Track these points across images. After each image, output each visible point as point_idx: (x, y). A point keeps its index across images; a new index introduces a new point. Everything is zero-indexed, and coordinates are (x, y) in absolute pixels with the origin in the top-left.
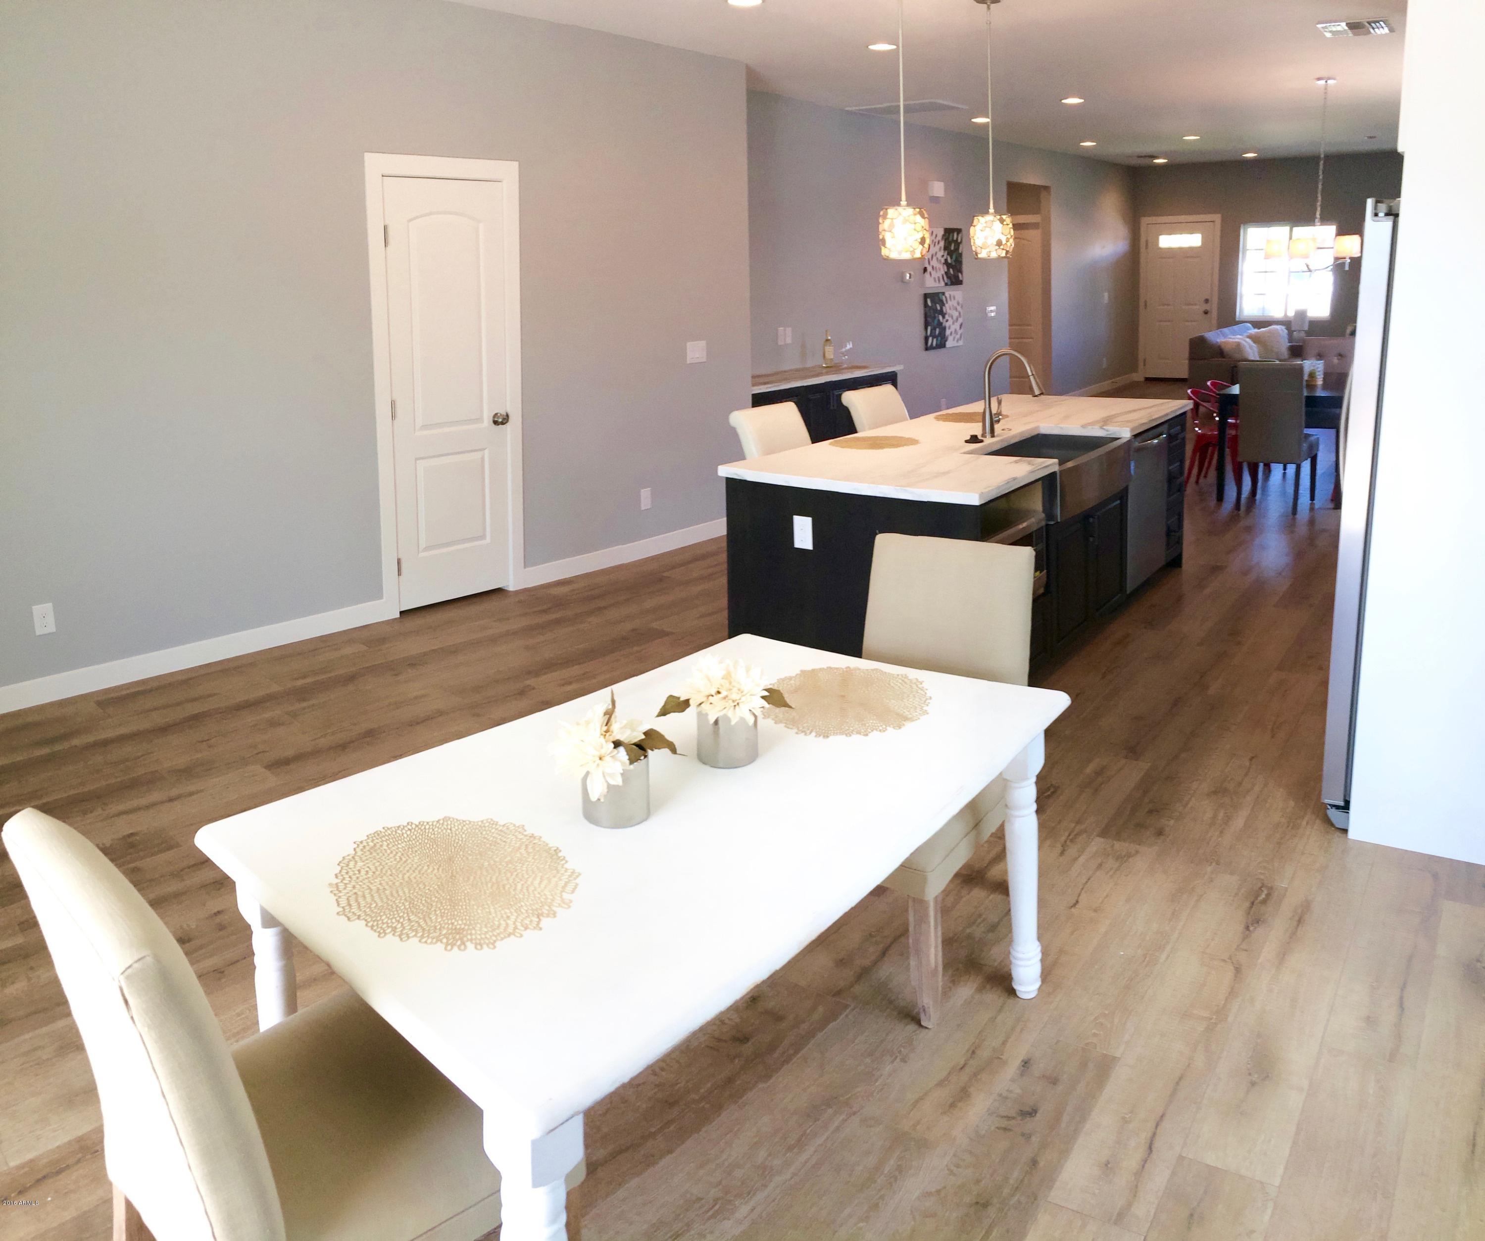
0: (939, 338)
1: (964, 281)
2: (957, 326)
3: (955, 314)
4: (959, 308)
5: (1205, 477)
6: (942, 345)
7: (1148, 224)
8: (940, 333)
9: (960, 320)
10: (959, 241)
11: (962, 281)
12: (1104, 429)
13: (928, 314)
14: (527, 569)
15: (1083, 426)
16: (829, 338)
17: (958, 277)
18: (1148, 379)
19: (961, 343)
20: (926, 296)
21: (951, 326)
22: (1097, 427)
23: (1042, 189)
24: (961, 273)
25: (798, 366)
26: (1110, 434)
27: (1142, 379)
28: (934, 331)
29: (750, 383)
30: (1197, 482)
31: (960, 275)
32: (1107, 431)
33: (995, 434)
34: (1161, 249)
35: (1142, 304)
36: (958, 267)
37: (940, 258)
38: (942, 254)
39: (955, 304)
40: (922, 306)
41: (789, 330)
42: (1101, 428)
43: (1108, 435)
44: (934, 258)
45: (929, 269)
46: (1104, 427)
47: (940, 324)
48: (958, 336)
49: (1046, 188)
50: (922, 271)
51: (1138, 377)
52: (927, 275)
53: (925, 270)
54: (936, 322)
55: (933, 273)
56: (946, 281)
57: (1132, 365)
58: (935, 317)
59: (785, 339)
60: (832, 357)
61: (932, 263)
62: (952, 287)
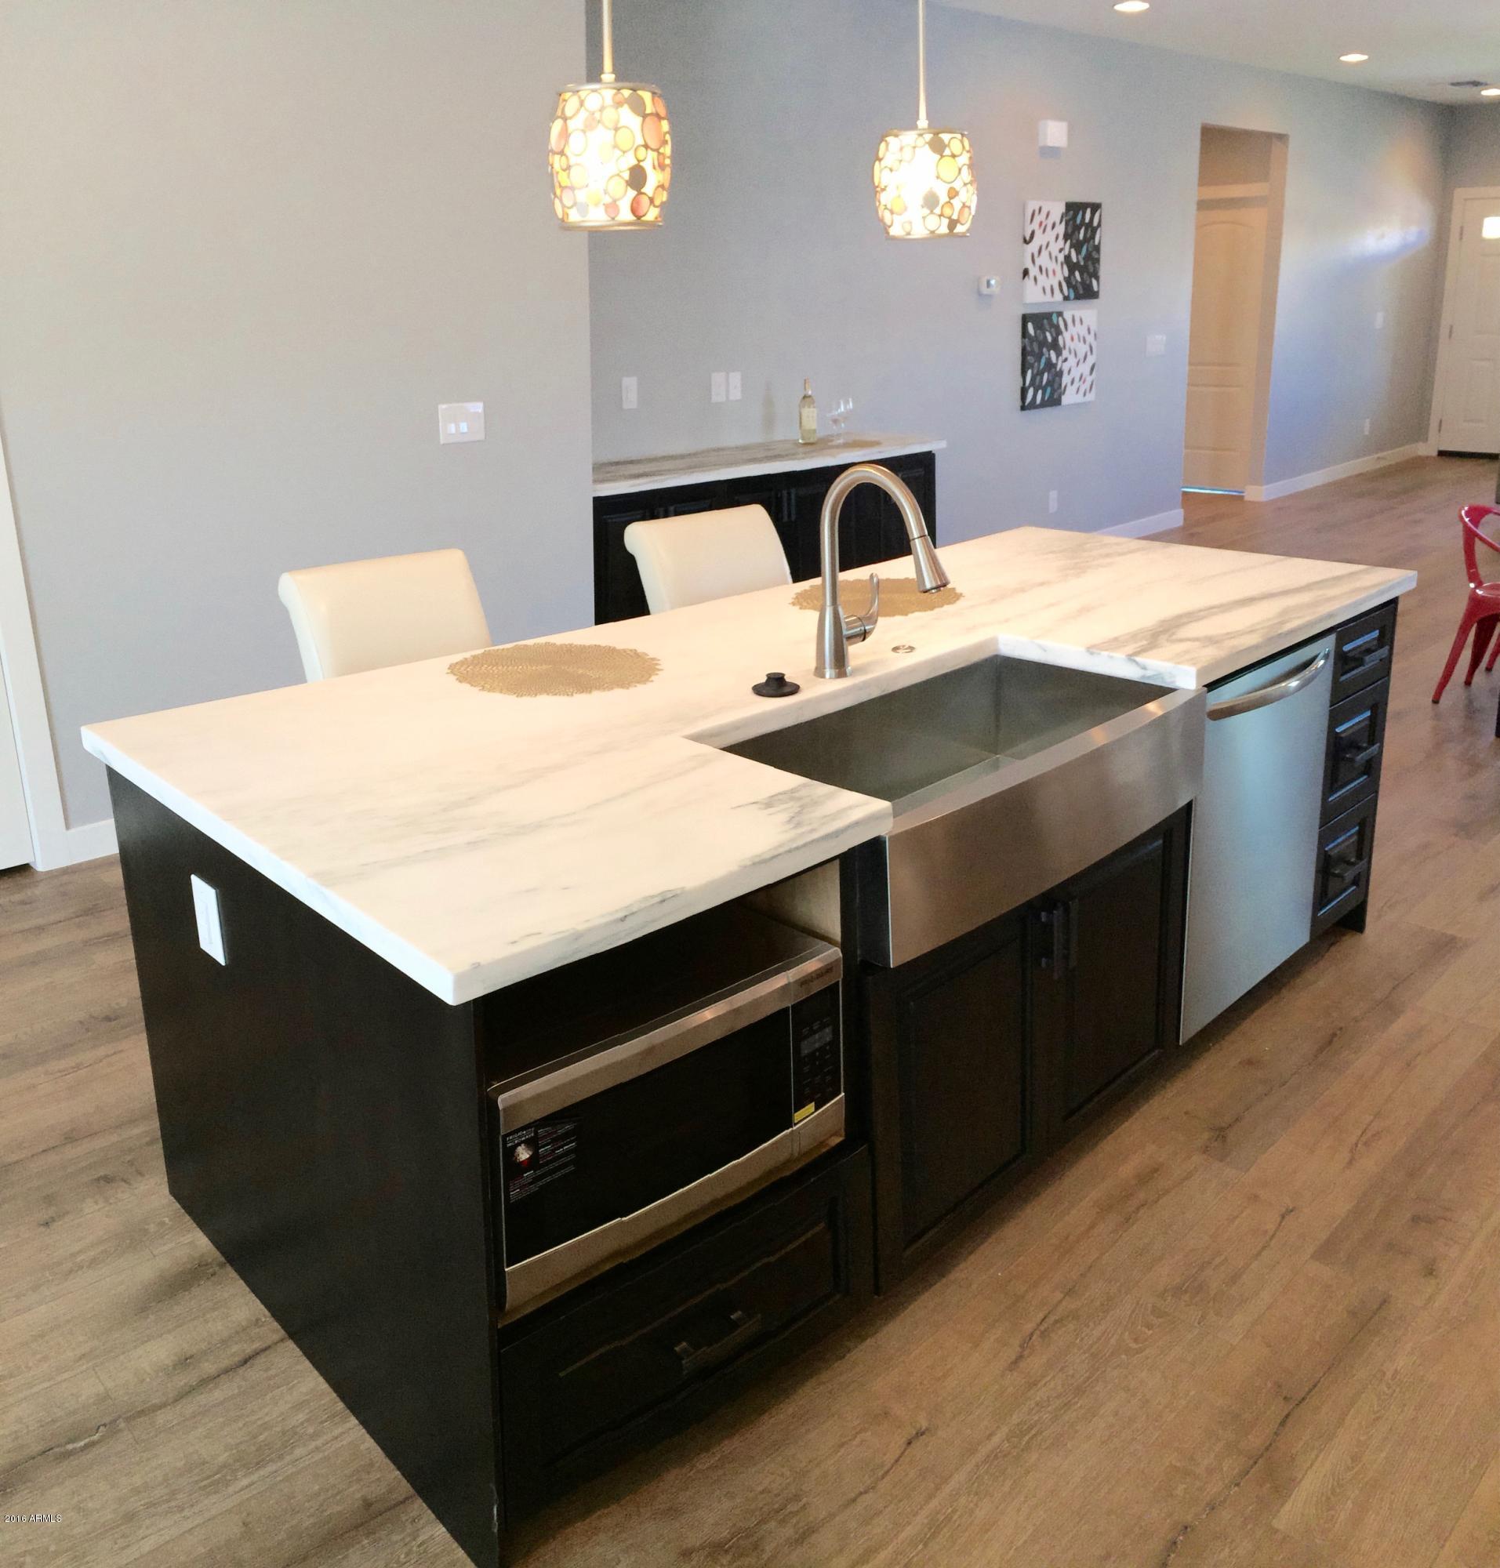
0: (1049, 390)
1: (1101, 294)
2: (1085, 368)
3: (1082, 349)
4: (1090, 339)
5: (1489, 669)
6: (1054, 401)
7: (1466, 200)
8: (1049, 383)
9: (1091, 360)
10: (1095, 224)
11: (1098, 292)
12: (1135, 661)
13: (1028, 349)
14: (72, 831)
15: (1091, 650)
16: (810, 393)
17: (1090, 286)
18: (1442, 454)
19: (1090, 397)
20: (1025, 319)
21: (1073, 367)
22: (1120, 655)
23: (1274, 140)
24: (1097, 279)
25: (756, 437)
26: (1149, 677)
27: (1435, 454)
28: (1038, 378)
29: (591, 478)
30: (1468, 683)
31: (1094, 282)
32: (1144, 668)
33: (849, 669)
34: (1484, 240)
35: (1444, 332)
36: (1091, 269)
37: (1055, 252)
38: (1062, 246)
39: (1083, 331)
40: (1020, 334)
41: (736, 378)
42: (1131, 658)
43: (1143, 677)
44: (1044, 253)
45: (1033, 271)
46: (1138, 659)
47: (1050, 366)
48: (1087, 385)
49: (1282, 138)
50: (1022, 276)
51: (1427, 449)
52: (1029, 281)
53: (1026, 273)
54: (1043, 361)
55: (1041, 278)
56: (1066, 293)
57: (1418, 428)
58: (1041, 354)
59: (728, 391)
60: (814, 426)
61: (1038, 261)
62: (1079, 302)
